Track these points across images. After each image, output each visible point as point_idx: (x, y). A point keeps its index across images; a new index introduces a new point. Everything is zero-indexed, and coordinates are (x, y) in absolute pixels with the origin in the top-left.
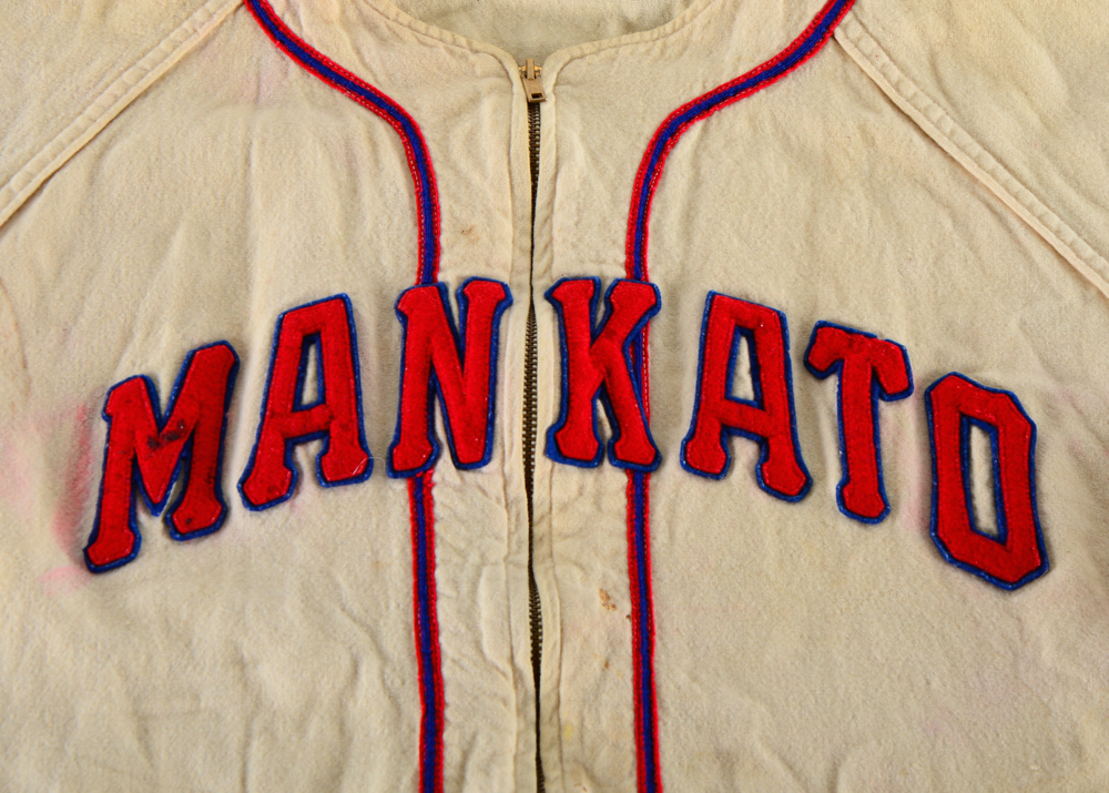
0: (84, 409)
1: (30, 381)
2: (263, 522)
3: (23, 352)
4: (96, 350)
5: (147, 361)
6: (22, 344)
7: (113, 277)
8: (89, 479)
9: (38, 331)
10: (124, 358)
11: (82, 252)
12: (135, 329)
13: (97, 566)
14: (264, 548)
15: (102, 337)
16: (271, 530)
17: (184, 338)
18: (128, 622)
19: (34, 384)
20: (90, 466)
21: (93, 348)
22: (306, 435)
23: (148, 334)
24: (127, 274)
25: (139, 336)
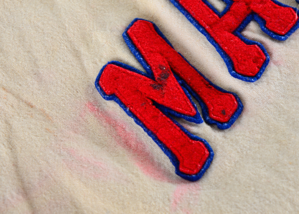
0: (90, 103)
1: (44, 112)
2: (268, 83)
3: (23, 101)
4: (66, 70)
5: (102, 56)
6: (18, 97)
7: (37, 31)
8: (135, 136)
9: (20, 85)
10: (86, 65)
11: (5, 32)
12: (76, 48)
13: (196, 174)
14: (283, 96)
15: (62, 62)
16: (277, 83)
17: (111, 31)
18: (253, 189)
19: (47, 111)
20: (127, 130)
21: (62, 71)
22: (242, 23)
23: (88, 45)
24: (43, 24)
25: (83, 50)
